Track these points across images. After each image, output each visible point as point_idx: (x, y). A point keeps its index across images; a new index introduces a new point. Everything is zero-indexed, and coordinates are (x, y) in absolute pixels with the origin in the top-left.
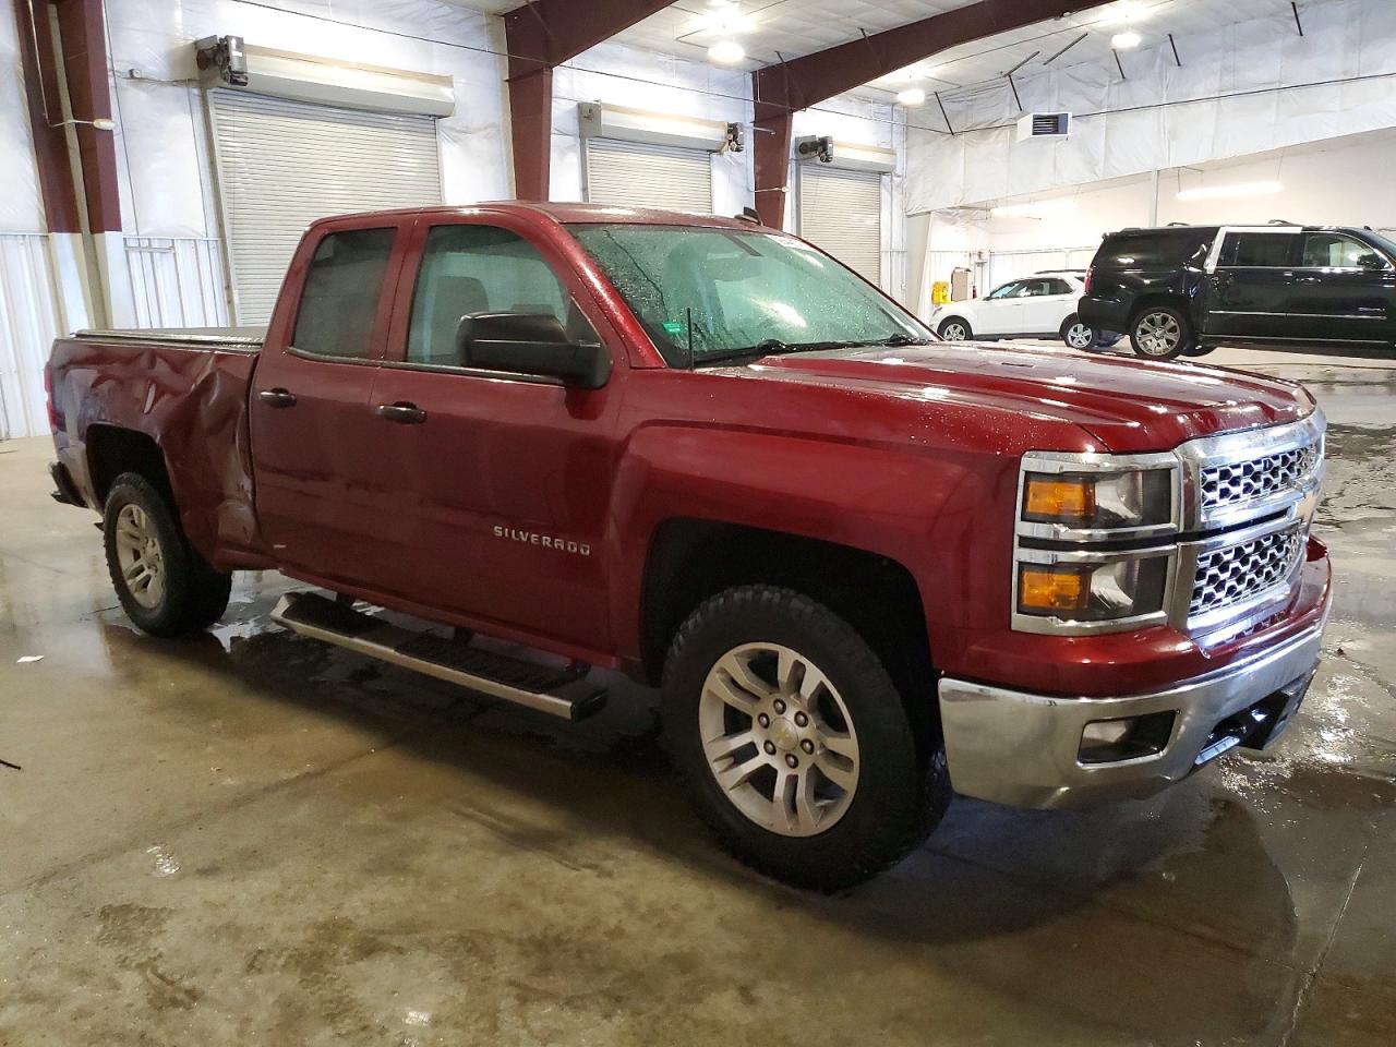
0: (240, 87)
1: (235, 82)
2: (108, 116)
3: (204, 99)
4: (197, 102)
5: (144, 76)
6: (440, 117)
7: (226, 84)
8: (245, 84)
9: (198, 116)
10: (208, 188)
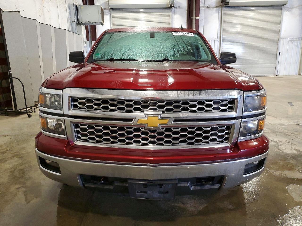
0: (227, 6)
1: (226, 5)
2: (199, 16)
3: (222, 9)
4: (220, 10)
5: (210, 7)
6: (284, 5)
7: (225, 6)
8: (229, 5)
9: (220, 13)
10: (219, 29)
